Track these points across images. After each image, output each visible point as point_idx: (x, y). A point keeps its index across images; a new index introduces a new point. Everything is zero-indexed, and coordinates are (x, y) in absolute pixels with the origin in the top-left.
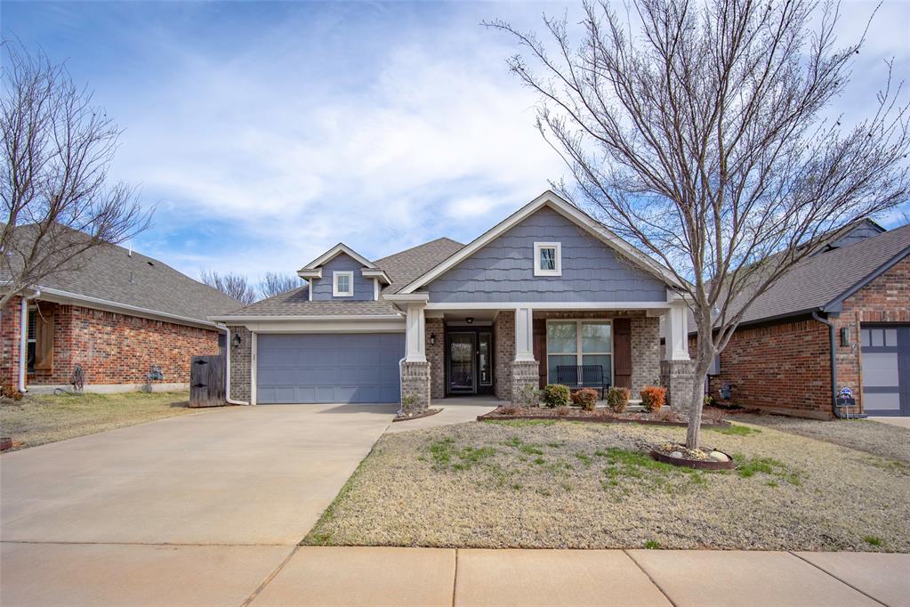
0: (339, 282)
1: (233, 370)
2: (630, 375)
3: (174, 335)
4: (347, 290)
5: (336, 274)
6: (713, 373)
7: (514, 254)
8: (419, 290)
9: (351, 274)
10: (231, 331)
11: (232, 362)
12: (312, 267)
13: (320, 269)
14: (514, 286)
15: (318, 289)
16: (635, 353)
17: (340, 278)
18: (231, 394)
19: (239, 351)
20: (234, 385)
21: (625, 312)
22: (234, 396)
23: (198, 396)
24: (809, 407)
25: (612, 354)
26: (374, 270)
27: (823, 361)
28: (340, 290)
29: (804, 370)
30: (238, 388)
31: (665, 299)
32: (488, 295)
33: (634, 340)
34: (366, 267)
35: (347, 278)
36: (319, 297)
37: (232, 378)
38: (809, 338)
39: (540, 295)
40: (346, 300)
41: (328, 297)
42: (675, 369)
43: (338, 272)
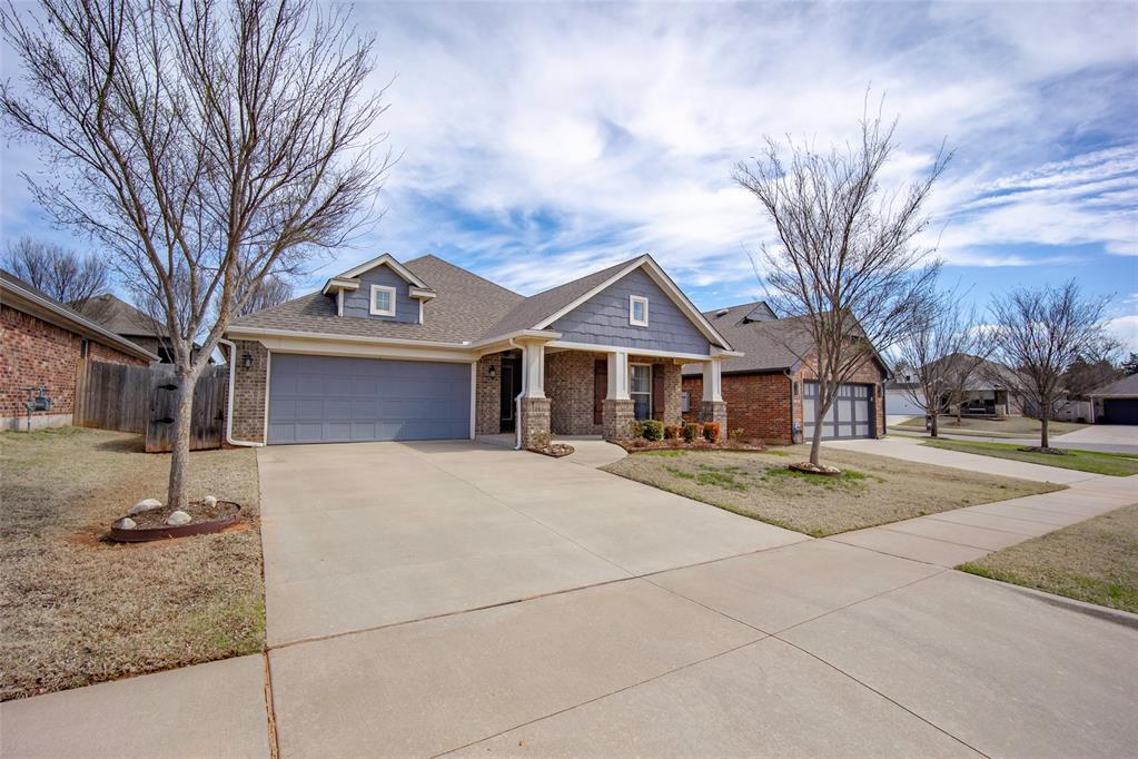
0: (378, 298)
1: (238, 399)
2: (663, 412)
3: (44, 340)
4: (388, 309)
5: (374, 288)
6: (686, 410)
7: (616, 303)
8: (548, 328)
9: (393, 290)
10: (238, 348)
11: (236, 388)
12: (350, 276)
13: (359, 280)
14: (614, 332)
15: (351, 303)
16: (666, 393)
17: (379, 293)
18: (234, 432)
19: (248, 374)
20: (239, 419)
21: (661, 358)
22: (237, 435)
23: (164, 436)
24: (773, 437)
25: (650, 393)
26: (425, 290)
27: (784, 403)
28: (378, 308)
29: (769, 410)
30: (244, 425)
31: (708, 354)
32: (596, 339)
33: (666, 382)
34: (414, 285)
35: (387, 295)
36: (351, 313)
37: (235, 410)
38: (774, 387)
39: (633, 342)
40: (387, 320)
41: (364, 314)
42: (716, 408)
43: (377, 286)
